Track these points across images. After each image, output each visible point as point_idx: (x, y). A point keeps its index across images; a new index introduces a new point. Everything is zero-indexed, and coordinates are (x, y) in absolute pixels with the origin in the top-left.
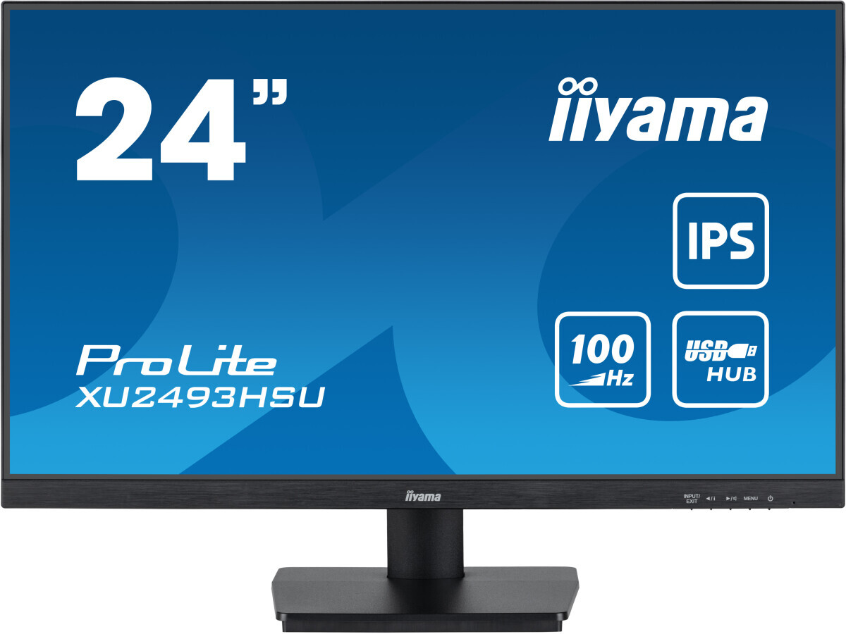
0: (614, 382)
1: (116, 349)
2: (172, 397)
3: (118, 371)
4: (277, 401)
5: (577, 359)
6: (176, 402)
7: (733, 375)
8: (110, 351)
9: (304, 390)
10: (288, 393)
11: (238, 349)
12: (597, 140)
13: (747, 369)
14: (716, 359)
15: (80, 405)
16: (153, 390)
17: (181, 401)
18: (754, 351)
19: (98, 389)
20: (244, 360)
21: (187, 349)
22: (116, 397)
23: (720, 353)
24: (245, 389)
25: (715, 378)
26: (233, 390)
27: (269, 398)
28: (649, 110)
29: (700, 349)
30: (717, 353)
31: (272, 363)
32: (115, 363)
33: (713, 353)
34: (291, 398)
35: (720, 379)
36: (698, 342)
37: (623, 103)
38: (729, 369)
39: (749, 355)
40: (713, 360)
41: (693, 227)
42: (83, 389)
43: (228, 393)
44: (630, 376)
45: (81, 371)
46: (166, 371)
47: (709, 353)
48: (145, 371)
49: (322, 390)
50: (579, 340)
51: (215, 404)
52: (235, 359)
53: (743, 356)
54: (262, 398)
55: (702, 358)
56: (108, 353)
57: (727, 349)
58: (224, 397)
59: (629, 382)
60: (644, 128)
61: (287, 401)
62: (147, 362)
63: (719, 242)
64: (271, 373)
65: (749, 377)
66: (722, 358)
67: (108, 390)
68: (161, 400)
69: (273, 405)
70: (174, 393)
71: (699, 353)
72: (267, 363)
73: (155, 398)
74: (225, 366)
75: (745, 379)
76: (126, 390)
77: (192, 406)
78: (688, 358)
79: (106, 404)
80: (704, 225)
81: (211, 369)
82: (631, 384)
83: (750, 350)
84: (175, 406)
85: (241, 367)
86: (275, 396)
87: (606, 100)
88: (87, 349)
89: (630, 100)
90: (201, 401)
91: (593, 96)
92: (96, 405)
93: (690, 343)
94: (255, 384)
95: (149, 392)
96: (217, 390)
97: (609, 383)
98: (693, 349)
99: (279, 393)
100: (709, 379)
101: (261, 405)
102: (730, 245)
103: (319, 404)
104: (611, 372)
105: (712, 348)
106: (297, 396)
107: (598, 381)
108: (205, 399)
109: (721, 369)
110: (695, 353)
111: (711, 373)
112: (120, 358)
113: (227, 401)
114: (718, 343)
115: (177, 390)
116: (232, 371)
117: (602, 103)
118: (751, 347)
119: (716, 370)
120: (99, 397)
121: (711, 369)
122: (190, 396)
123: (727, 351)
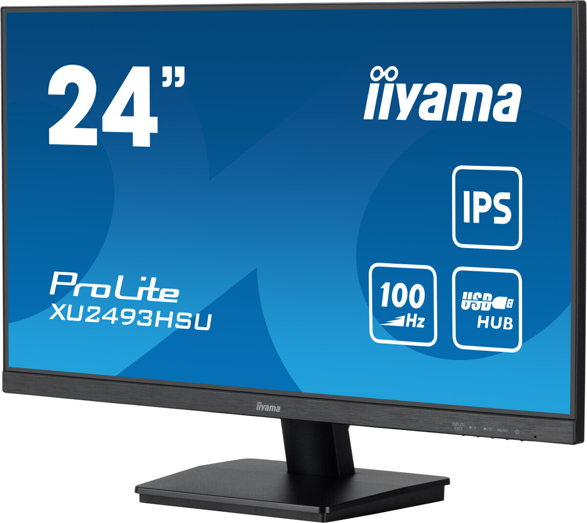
0: (411, 323)
1: (75, 276)
2: (110, 315)
3: (76, 293)
4: (180, 324)
5: (385, 303)
6: (114, 319)
7: (496, 323)
8: (71, 277)
9: (198, 316)
10: (186, 317)
11: (153, 280)
12: (397, 119)
13: (506, 319)
14: (483, 309)
15: (52, 318)
16: (99, 309)
17: (117, 319)
18: (512, 304)
19: (64, 306)
20: (158, 289)
21: (121, 278)
22: (75, 314)
23: (487, 304)
24: (159, 313)
25: (482, 325)
26: (150, 312)
27: (175, 321)
28: (435, 94)
29: (472, 300)
30: (484, 303)
31: (176, 293)
32: (74, 286)
33: (481, 304)
34: (189, 322)
35: (486, 327)
36: (470, 294)
37: (416, 88)
38: (493, 318)
39: (508, 307)
40: (482, 310)
41: (467, 194)
42: (54, 305)
43: (147, 315)
44: (422, 320)
45: (52, 292)
46: (107, 295)
47: (479, 303)
48: (94, 294)
49: (210, 316)
50: (386, 286)
51: (139, 323)
52: (152, 289)
53: (504, 308)
54: (170, 319)
55: (474, 308)
56: (69, 279)
57: (492, 301)
58: (145, 318)
59: (422, 324)
60: (431, 110)
61: (186, 324)
62: (95, 287)
63: (486, 209)
64: (176, 301)
65: (508, 326)
66: (488, 309)
67: (70, 307)
68: (104, 318)
69: (177, 326)
70: (112, 312)
71: (471, 303)
72: (172, 293)
73: (100, 316)
74: (145, 293)
75: (505, 328)
76: (82, 307)
77: (124, 323)
78: (464, 307)
79: (69, 318)
80: (475, 193)
81: (136, 295)
82: (423, 326)
83: (508, 303)
84: (113, 322)
85: (156, 295)
86: (179, 319)
87: (404, 85)
88: (56, 274)
89: (421, 85)
90: (129, 320)
91: (395, 82)
92: (62, 318)
93: (465, 294)
94: (165, 308)
95: (96, 311)
96: (141, 312)
97: (408, 325)
98: (467, 299)
99: (182, 317)
100: (479, 326)
101: (170, 326)
102: (494, 212)
103: (207, 328)
104: (409, 315)
105: (481, 300)
106: (193, 320)
107: (399, 322)
108: (133, 318)
109: (488, 317)
110: (469, 303)
111: (480, 321)
112: (77, 283)
113: (147, 321)
114: (486, 295)
115: (114, 310)
116: (150, 298)
117: (402, 88)
118: (509, 300)
119: (484, 319)
120: (64, 312)
121: (480, 317)
122: (123, 316)
123: (491, 303)
